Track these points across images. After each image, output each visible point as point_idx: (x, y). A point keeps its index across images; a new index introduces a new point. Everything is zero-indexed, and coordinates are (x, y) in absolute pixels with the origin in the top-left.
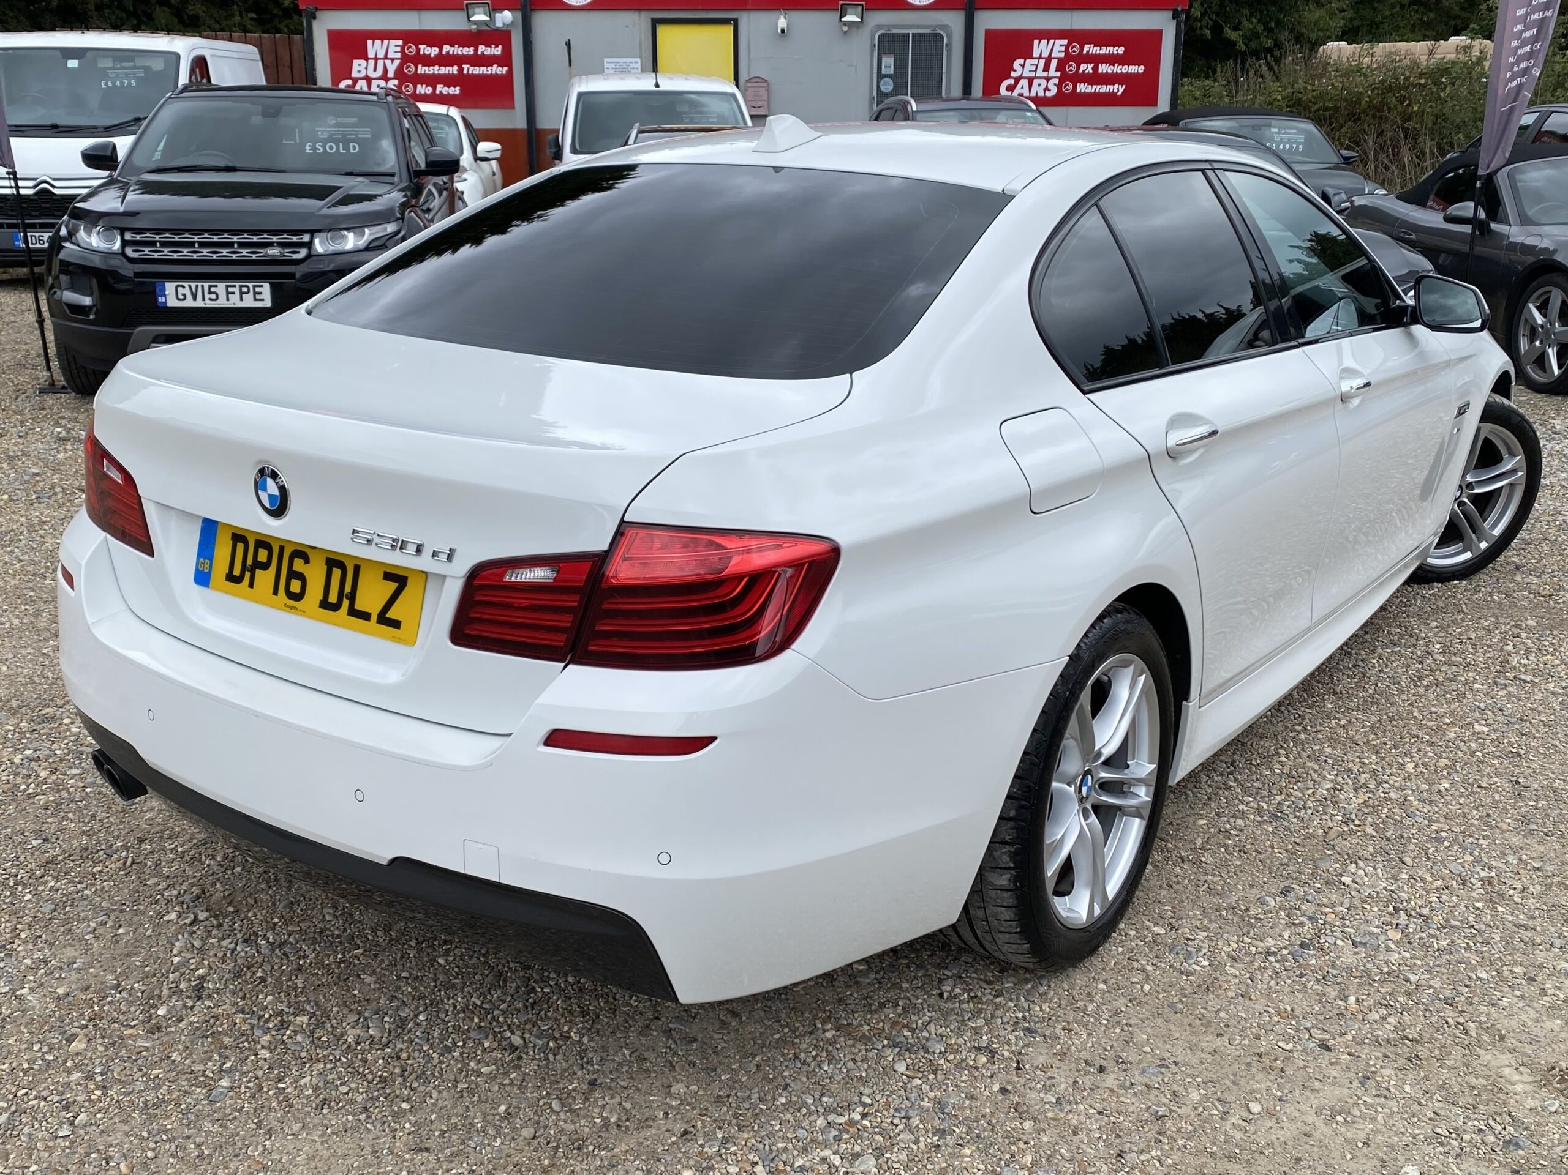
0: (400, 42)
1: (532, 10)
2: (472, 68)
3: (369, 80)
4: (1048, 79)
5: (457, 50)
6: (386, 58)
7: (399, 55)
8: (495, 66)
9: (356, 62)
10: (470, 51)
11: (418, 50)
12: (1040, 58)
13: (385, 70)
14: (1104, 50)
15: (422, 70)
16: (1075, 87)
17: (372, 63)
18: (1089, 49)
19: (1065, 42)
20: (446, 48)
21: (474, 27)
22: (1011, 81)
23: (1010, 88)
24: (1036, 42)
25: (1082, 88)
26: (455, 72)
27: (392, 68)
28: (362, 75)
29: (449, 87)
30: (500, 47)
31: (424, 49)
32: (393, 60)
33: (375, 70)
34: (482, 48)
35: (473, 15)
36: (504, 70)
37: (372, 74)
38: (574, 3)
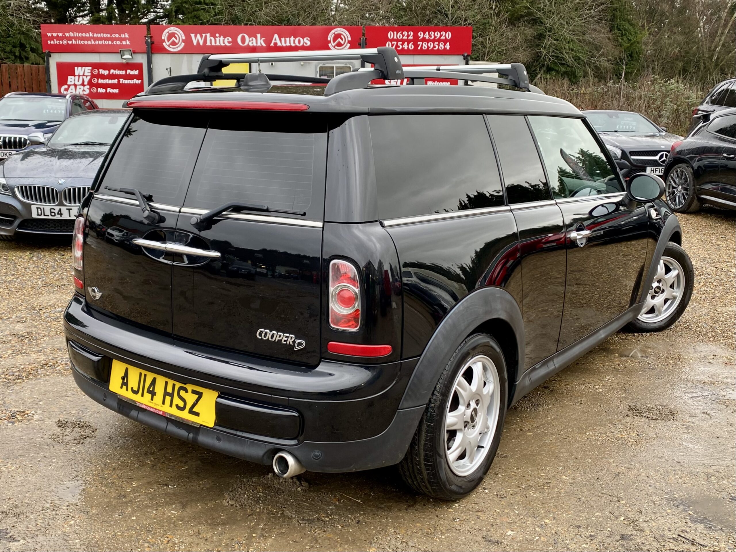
0: (90, 68)
1: (152, 53)
2: (124, 81)
3: (75, 85)
5: (117, 72)
6: (84, 75)
7: (90, 74)
8: (135, 80)
9: (69, 77)
10: (123, 72)
11: (99, 72)
13: (83, 81)
15: (101, 81)
17: (77, 78)
20: (112, 71)
21: (124, 61)
26: (116, 82)
27: (86, 80)
28: (72, 83)
29: (113, 89)
30: (137, 71)
31: (102, 71)
32: (87, 76)
33: (78, 81)
34: (129, 71)
35: (124, 55)
36: (138, 82)
37: (77, 83)
38: (172, 50)
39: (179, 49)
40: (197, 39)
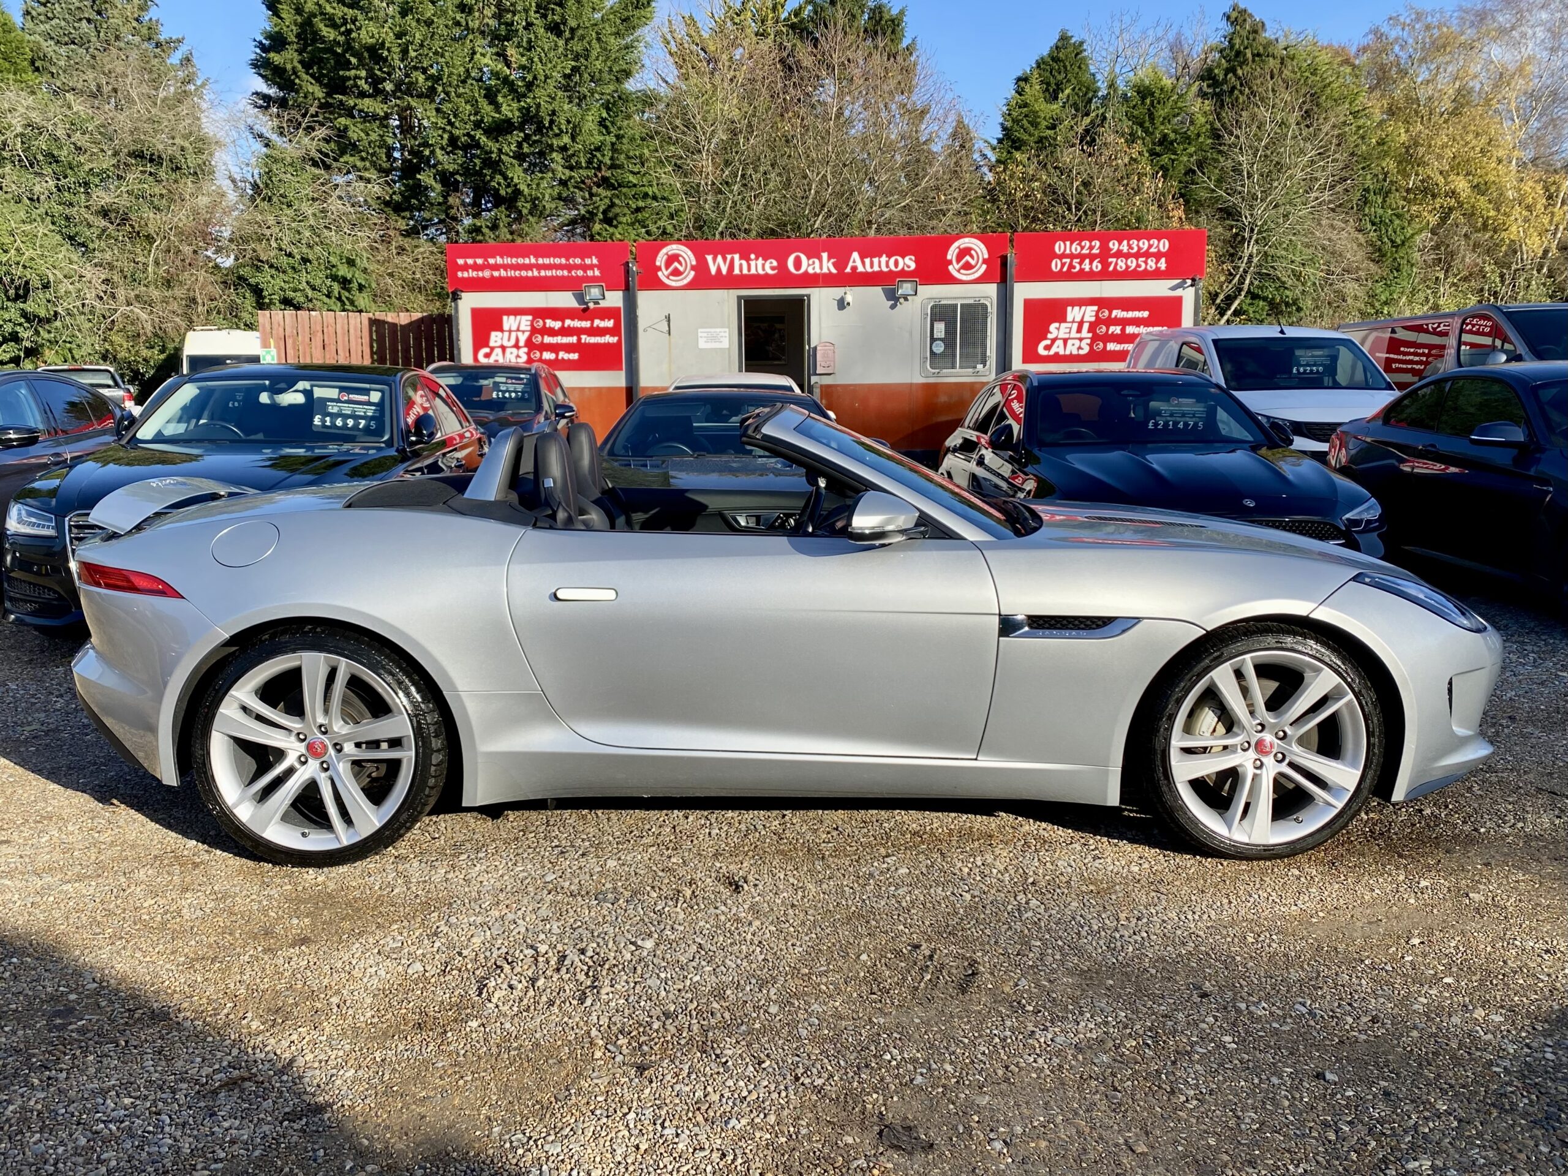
0: (530, 318)
1: (634, 289)
2: (588, 338)
3: (503, 348)
4: (1081, 339)
5: (577, 324)
6: (518, 330)
7: (529, 328)
8: (607, 336)
9: (493, 334)
10: (586, 324)
11: (545, 323)
12: (1073, 322)
13: (517, 340)
14: (1131, 314)
15: (548, 340)
16: (1105, 346)
17: (506, 334)
18: (1117, 313)
19: (1095, 308)
20: (568, 322)
22: (1048, 342)
23: (1047, 348)
24: (1069, 309)
25: (1112, 346)
26: (575, 341)
27: (523, 339)
28: (498, 344)
29: (569, 352)
30: (611, 321)
31: (550, 323)
32: (523, 332)
33: (509, 340)
34: (597, 322)
35: (590, 294)
36: (613, 340)
37: (506, 343)
38: (673, 284)
39: (685, 282)
40: (716, 264)
